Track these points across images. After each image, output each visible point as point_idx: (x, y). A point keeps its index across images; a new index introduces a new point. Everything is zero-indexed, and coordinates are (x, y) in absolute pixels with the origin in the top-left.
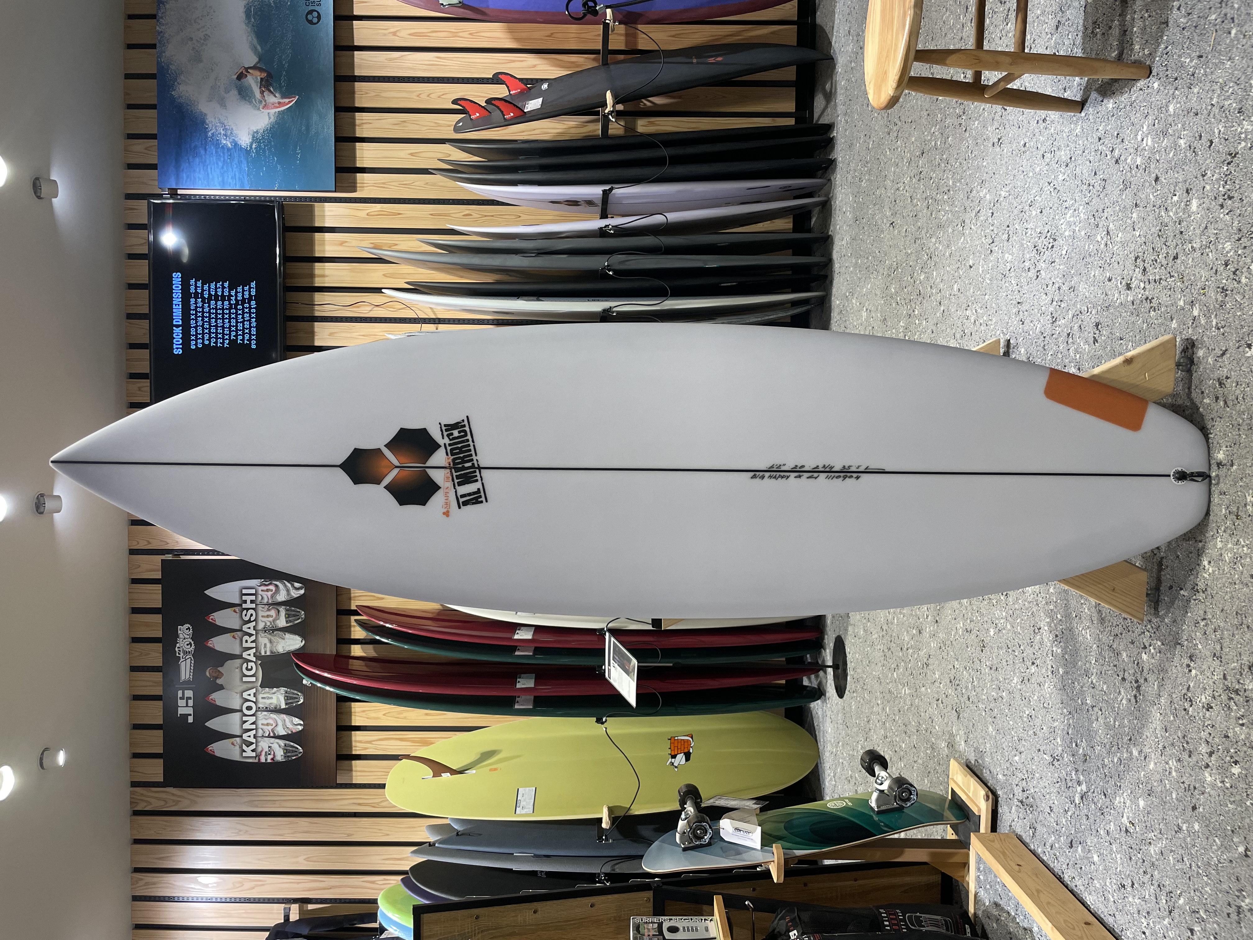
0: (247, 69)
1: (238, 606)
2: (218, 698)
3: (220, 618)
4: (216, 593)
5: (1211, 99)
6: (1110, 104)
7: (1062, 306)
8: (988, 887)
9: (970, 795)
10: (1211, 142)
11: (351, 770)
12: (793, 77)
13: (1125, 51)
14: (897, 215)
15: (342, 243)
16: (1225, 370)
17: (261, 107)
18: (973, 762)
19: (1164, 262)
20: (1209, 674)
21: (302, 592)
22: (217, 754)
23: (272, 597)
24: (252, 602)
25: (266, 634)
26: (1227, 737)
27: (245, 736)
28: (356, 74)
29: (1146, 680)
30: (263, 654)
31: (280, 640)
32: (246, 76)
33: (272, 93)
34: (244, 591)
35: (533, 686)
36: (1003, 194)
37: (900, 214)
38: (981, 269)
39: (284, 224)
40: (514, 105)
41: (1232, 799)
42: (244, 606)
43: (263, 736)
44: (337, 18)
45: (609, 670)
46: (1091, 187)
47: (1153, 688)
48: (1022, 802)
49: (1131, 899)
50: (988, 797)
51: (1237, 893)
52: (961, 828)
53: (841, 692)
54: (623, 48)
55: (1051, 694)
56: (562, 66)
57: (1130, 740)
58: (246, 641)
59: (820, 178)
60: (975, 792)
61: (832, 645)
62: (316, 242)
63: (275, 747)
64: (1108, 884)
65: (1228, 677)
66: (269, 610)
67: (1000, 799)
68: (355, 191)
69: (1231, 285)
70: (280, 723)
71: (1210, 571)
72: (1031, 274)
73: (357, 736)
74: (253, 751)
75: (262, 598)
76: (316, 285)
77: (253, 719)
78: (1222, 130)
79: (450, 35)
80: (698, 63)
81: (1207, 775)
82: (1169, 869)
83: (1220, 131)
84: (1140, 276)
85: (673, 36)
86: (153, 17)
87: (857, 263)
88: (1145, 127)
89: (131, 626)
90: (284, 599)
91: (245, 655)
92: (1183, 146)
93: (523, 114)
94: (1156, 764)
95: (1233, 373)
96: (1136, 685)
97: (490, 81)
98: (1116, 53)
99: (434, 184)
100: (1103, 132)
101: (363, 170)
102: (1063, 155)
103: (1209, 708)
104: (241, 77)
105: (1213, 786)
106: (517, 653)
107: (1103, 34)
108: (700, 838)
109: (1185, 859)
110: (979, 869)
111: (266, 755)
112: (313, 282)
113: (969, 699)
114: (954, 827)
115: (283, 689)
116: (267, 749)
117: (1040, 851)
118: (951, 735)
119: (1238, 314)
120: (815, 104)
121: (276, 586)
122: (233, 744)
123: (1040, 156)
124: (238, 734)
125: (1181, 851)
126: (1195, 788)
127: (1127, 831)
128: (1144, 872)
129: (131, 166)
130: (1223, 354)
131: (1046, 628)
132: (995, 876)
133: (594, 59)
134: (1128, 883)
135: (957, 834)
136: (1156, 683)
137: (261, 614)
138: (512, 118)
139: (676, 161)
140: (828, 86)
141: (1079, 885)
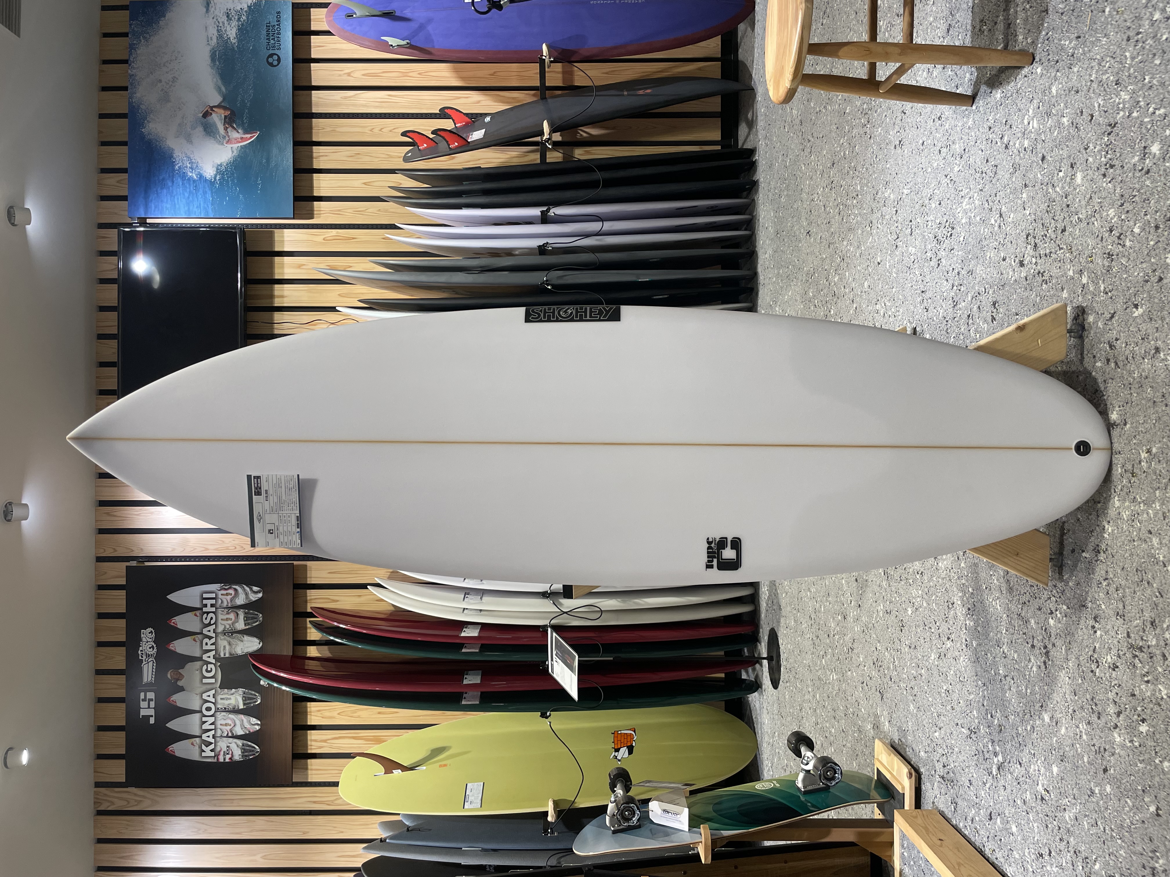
0: (212, 108)
1: (199, 610)
2: (179, 700)
3: (182, 622)
4: (178, 597)
5: (1090, 75)
6: (998, 94)
7: (962, 290)
8: (912, 863)
9: (895, 773)
10: (1092, 116)
11: (307, 769)
12: (719, 109)
13: (1010, 43)
14: (813, 224)
15: (300, 266)
16: (1115, 332)
17: (225, 142)
18: (897, 741)
19: (1053, 236)
20: (1113, 634)
21: (260, 595)
22: (177, 754)
23: (231, 600)
24: (212, 606)
25: (225, 637)
26: (1133, 695)
27: (204, 737)
28: (313, 111)
29: (1054, 645)
30: (222, 655)
31: (239, 642)
32: (211, 114)
33: (235, 129)
34: (205, 596)
35: (479, 682)
36: (906, 191)
37: (815, 223)
38: (888, 264)
39: (245, 249)
40: (459, 135)
41: (1141, 759)
42: (205, 609)
43: (221, 736)
44: (296, 61)
45: (552, 665)
46: (984, 175)
47: (1061, 652)
48: (943, 778)
49: (1049, 868)
50: (911, 774)
51: (1150, 854)
52: (887, 807)
53: (775, 684)
54: (561, 85)
55: (965, 667)
56: (503, 101)
57: (1042, 706)
58: (207, 644)
59: (745, 198)
60: (899, 770)
61: (766, 638)
62: (276, 266)
63: (233, 746)
64: (1026, 854)
65: (1132, 635)
66: (228, 613)
67: (922, 776)
68: (312, 218)
69: (1116, 249)
70: (238, 723)
71: (1110, 531)
72: (932, 263)
73: (312, 735)
74: (212, 751)
75: (222, 602)
76: (276, 305)
77: (212, 719)
78: (1102, 103)
79: (401, 75)
80: (628, 95)
81: (1116, 735)
82: (1083, 834)
83: (1100, 104)
84: (1032, 253)
85: (607, 73)
86: (126, 62)
87: (779, 273)
88: (1031, 111)
89: (97, 630)
90: (243, 603)
91: (205, 657)
92: (1066, 124)
93: (467, 143)
94: (1067, 728)
95: (1122, 334)
96: (1044, 651)
97: (438, 116)
98: (1002, 45)
99: (386, 211)
100: (993, 122)
101: (320, 199)
102: (958, 148)
103: (1115, 667)
104: (206, 115)
105: (1123, 746)
106: (463, 650)
107: (990, 30)
108: (628, 820)
109: (1099, 823)
110: (903, 846)
111: (224, 755)
112: (272, 302)
113: (891, 679)
114: (880, 807)
115: (241, 690)
116: (225, 749)
117: (961, 825)
118: (876, 716)
119: (1125, 276)
120: (739, 133)
121: (236, 590)
122: (192, 744)
123: (937, 152)
124: (198, 734)
125: (1095, 816)
126: (1105, 750)
127: (1042, 799)
128: (1061, 840)
129: (104, 198)
130: (1112, 317)
131: (959, 603)
132: (919, 852)
133: (534, 95)
134: (1045, 851)
135: (883, 814)
136: (1063, 648)
137: (220, 617)
138: (457, 147)
139: (609, 183)
140: (750, 116)
141: (998, 856)
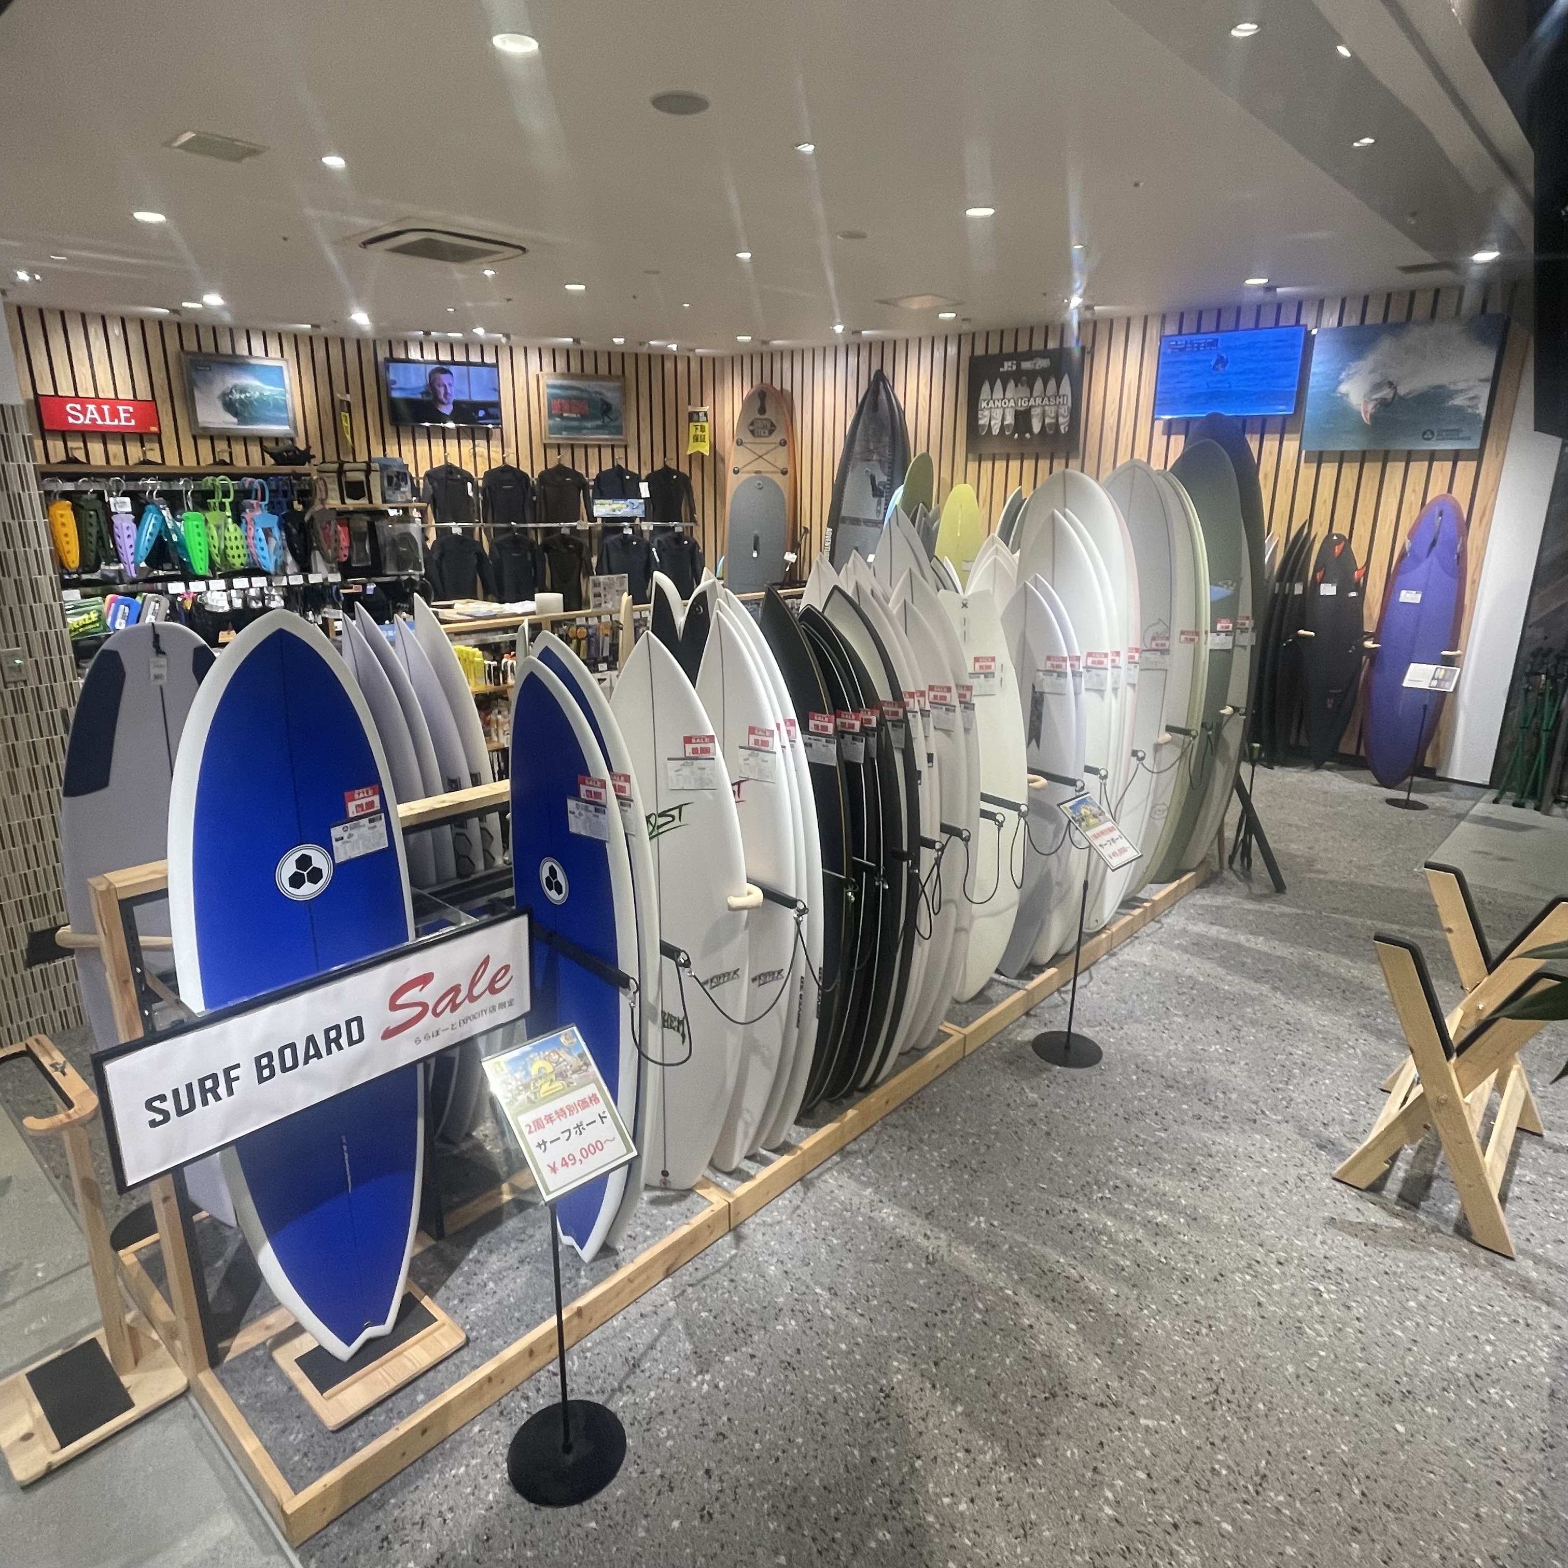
0: (1395, 388)
1: (1057, 395)
2: (1011, 384)
4: (1064, 382)
11: (974, 461)
17: (1365, 400)
21: (1064, 431)
22: (984, 386)
23: (1062, 414)
27: (991, 402)
28: (1388, 463)
30: (1032, 410)
31: (1038, 420)
32: (1390, 388)
33: (1373, 408)
34: (1065, 397)
43: (991, 412)
44: (1433, 452)
58: (1039, 400)
63: (985, 420)
66: (1055, 412)
68: (1305, 463)
70: (997, 422)
74: (984, 407)
75: (1061, 409)
77: (999, 406)
89: (1055, 327)
90: (1060, 421)
91: (1032, 399)
101: (1318, 468)
104: (1390, 384)
111: (982, 414)
115: (1013, 422)
116: (985, 415)
121: (1066, 417)
122: (988, 396)
124: (993, 398)
137: (1053, 408)
